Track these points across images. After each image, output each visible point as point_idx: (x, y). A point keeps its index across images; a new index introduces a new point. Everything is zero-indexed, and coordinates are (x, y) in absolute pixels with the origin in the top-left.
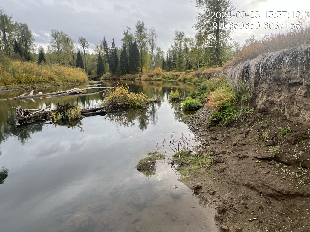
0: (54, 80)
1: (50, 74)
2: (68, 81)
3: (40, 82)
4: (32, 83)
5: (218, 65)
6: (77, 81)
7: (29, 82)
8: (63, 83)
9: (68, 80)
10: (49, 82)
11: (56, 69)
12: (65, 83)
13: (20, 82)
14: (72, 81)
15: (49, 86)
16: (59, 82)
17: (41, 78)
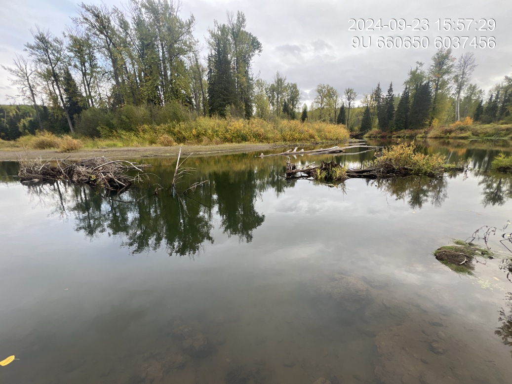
0: (314, 138)
1: (311, 131)
2: (327, 139)
3: (301, 139)
6: (337, 139)
7: (292, 140)
8: (321, 141)
9: (327, 138)
10: (309, 140)
11: (317, 126)
12: (324, 141)
13: (285, 140)
14: (332, 139)
15: (308, 144)
16: (318, 140)
17: (303, 136)
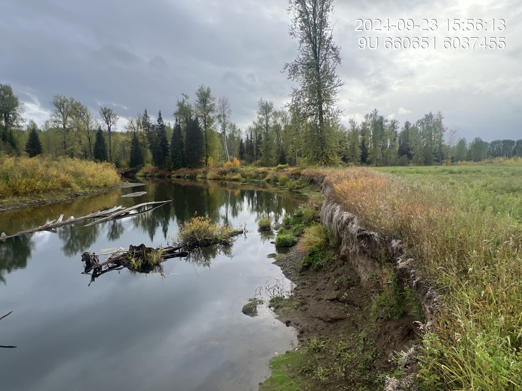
0: (69, 186)
1: (63, 176)
2: (91, 187)
3: (49, 190)
4: (35, 193)
5: (324, 161)
6: (105, 186)
7: (30, 192)
8: (83, 191)
9: (91, 184)
10: (62, 190)
11: (71, 168)
12: (87, 190)
13: (16, 194)
14: (98, 187)
15: (62, 197)
16: (78, 189)
17: (50, 184)
